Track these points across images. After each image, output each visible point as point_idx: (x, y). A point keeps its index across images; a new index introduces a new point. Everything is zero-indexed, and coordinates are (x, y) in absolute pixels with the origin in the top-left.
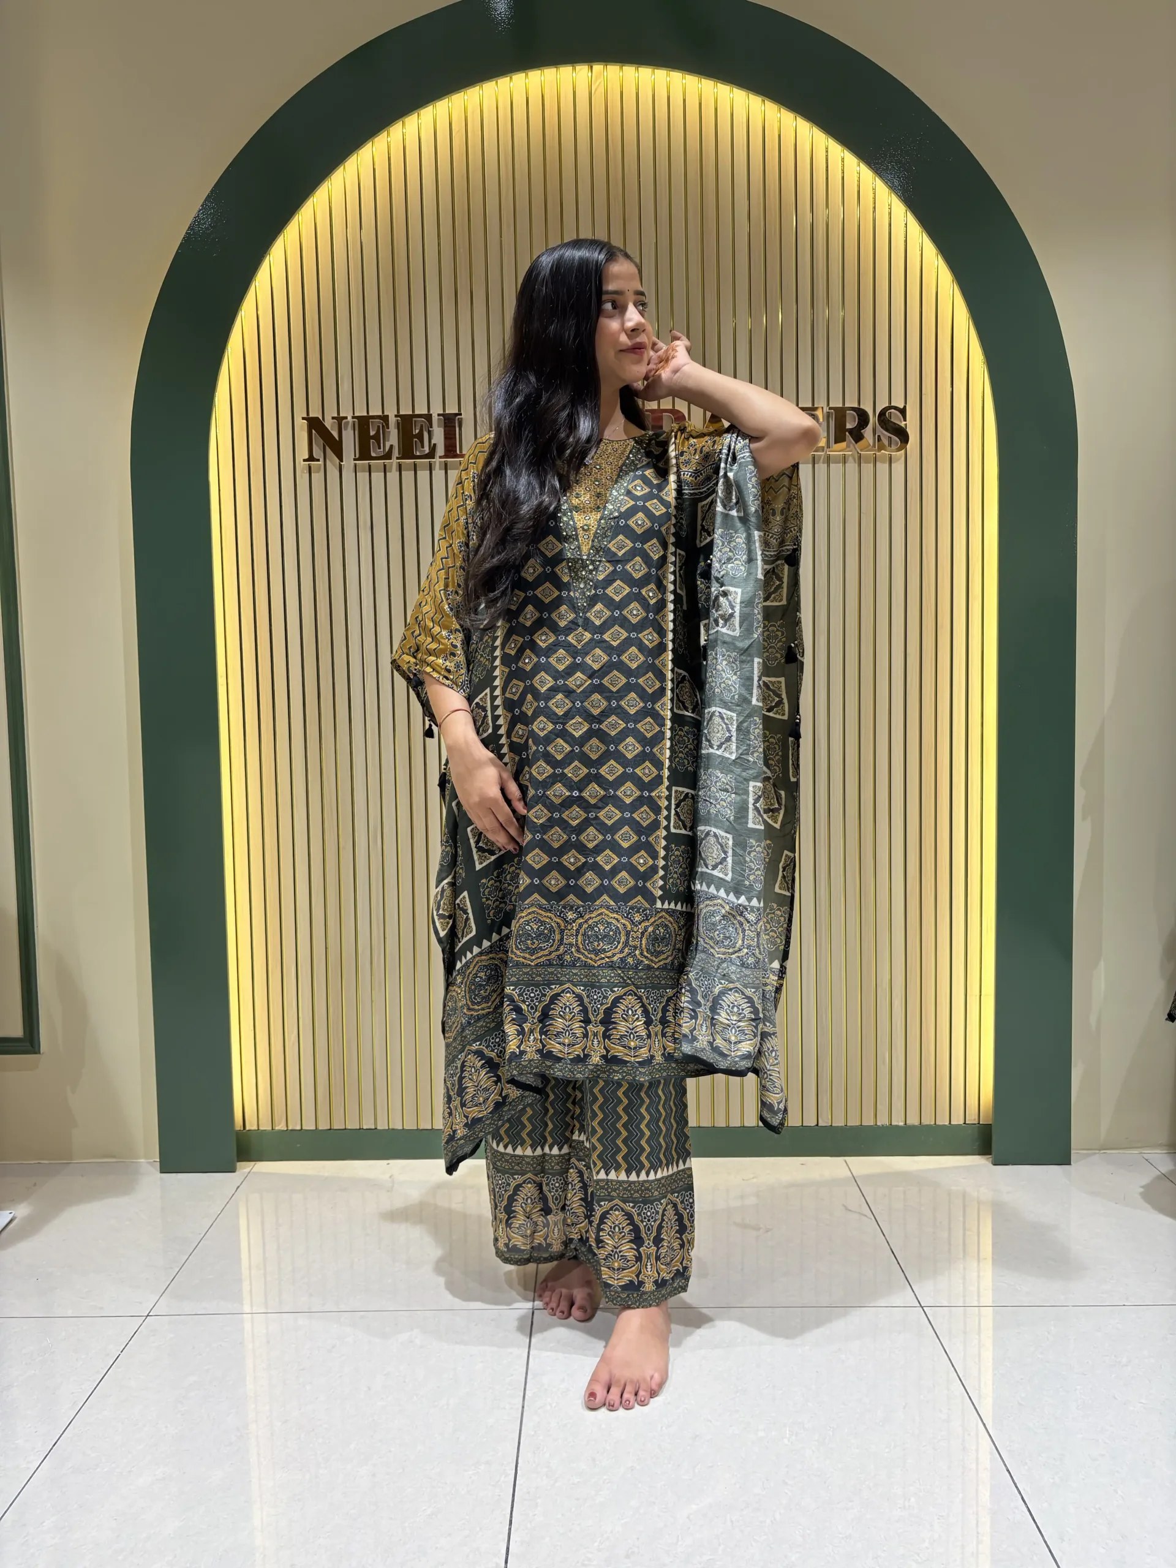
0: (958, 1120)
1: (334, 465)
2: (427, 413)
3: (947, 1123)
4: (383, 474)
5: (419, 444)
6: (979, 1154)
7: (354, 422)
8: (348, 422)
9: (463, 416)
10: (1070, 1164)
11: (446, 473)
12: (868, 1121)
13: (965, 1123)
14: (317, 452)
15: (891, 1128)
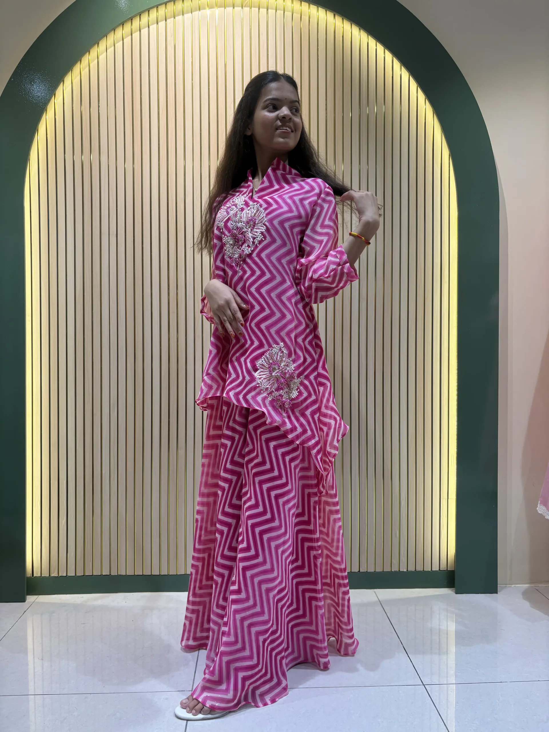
0: (436, 568)
3: (430, 570)
6: (447, 588)
10: (497, 593)
12: (387, 569)
13: (439, 570)
15: (399, 573)
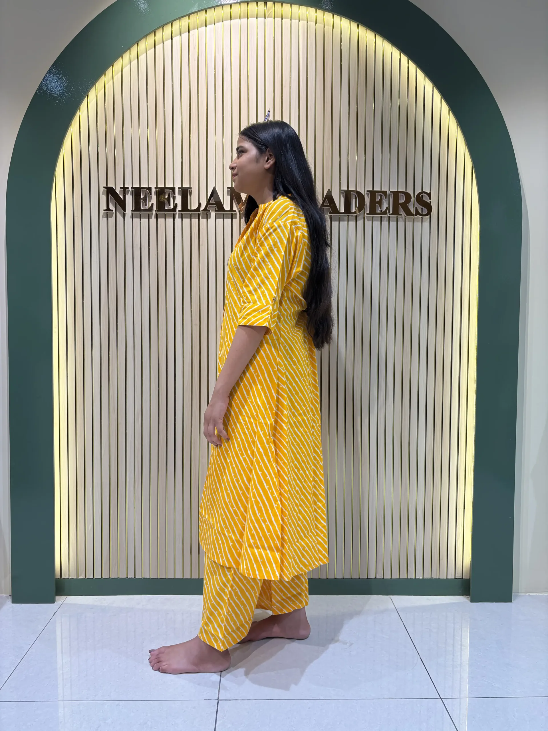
0: (451, 576)
1: (120, 213)
2: (172, 186)
3: (445, 578)
4: (147, 219)
5: (168, 204)
6: (462, 595)
7: (132, 191)
8: (129, 190)
9: (192, 189)
10: (511, 602)
11: (182, 220)
12: (403, 576)
13: (455, 578)
14: (111, 207)
15: (415, 580)
